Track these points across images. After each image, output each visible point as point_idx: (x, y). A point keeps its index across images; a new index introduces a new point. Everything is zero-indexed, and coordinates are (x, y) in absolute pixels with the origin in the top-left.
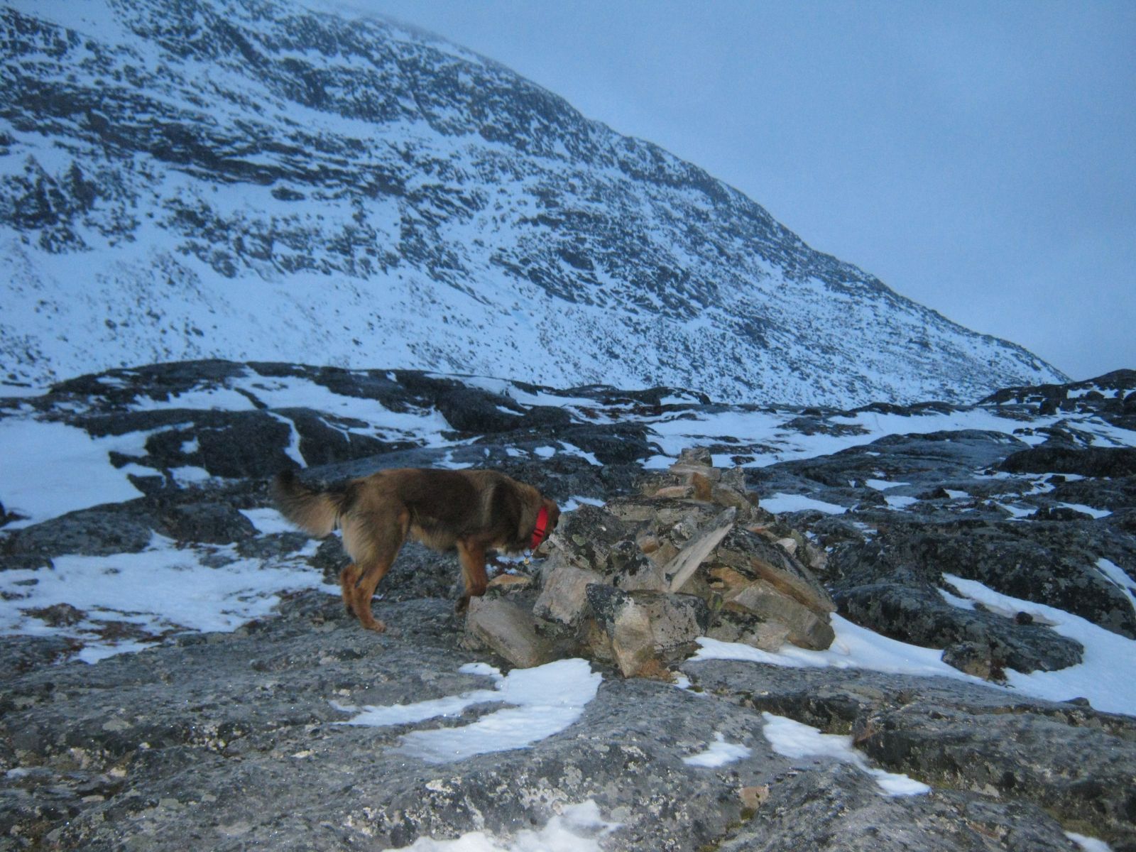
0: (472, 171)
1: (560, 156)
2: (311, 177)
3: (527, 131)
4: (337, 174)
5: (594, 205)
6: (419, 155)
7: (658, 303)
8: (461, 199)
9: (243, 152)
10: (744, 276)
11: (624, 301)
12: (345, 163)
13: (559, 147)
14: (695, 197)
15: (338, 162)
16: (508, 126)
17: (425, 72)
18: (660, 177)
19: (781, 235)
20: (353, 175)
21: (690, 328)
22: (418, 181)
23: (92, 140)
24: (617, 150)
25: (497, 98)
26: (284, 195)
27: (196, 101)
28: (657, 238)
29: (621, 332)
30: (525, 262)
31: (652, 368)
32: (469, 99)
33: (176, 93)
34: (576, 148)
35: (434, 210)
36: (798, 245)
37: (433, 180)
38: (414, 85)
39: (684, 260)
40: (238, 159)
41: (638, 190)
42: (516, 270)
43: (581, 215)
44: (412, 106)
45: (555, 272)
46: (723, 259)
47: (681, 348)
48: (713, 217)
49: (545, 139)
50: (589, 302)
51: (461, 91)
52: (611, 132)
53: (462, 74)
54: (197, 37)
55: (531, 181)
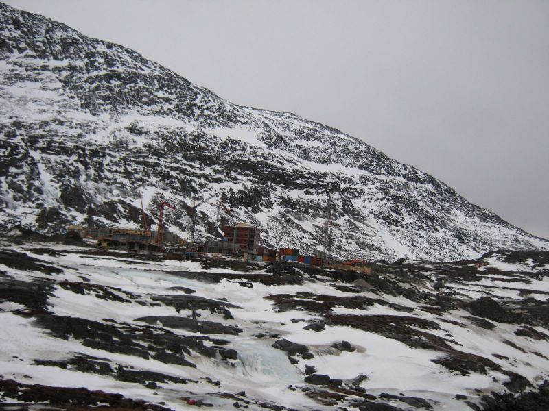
0: (358, 181)
1: (384, 174)
2: (315, 187)
3: (373, 166)
4: (321, 185)
5: (399, 192)
6: (341, 176)
8: (357, 192)
9: (295, 179)
10: (451, 217)
11: (415, 227)
12: (323, 182)
13: (383, 171)
14: (429, 186)
15: (321, 181)
17: (339, 146)
18: (417, 180)
19: (460, 199)
20: (325, 185)
21: (437, 236)
22: (343, 186)
23: (257, 178)
24: (401, 170)
25: (362, 154)
26: (308, 193)
27: (281, 164)
28: (421, 203)
29: (415, 237)
30: (381, 213)
31: (427, 250)
32: (353, 155)
33: (275, 161)
34: (388, 170)
35: (349, 195)
36: (466, 203)
37: (347, 186)
38: (335, 151)
39: (432, 212)
40: (294, 182)
41: (412, 185)
42: (378, 217)
43: (396, 197)
44: (336, 159)
45: (391, 217)
46: (443, 211)
47: (436, 243)
48: (437, 194)
49: (379, 168)
50: (403, 227)
51: (351, 152)
52: (398, 163)
53: (350, 146)
54: (274, 140)
55: (378, 184)
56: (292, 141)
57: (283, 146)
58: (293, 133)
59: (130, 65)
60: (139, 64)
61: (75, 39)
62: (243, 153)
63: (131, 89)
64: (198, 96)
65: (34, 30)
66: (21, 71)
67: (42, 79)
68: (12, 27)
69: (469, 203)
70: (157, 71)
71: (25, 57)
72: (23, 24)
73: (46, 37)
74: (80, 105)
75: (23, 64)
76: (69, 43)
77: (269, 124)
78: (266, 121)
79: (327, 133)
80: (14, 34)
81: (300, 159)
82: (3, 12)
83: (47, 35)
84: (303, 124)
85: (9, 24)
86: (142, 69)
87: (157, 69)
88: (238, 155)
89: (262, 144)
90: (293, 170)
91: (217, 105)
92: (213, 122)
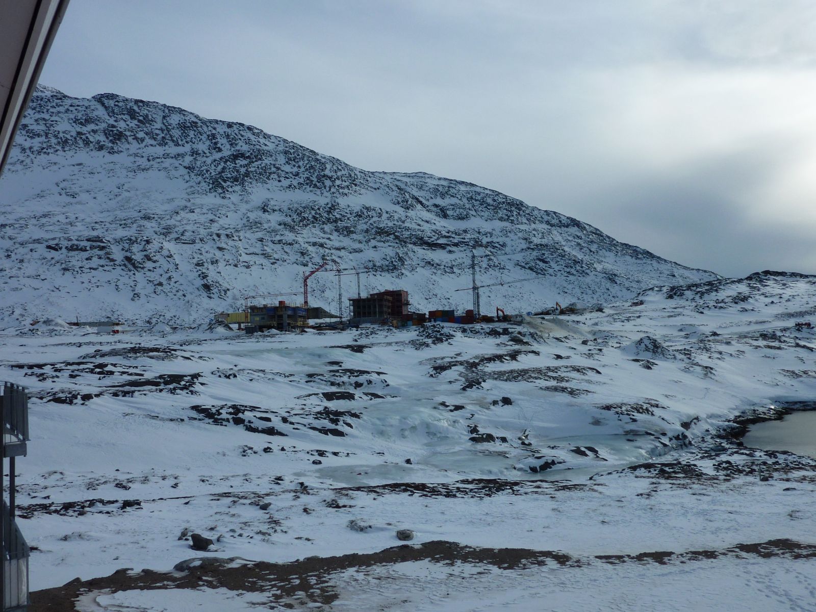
0: (500, 234)
1: (526, 223)
2: (456, 245)
3: (513, 216)
4: (463, 242)
5: (543, 240)
6: (482, 231)
7: (575, 273)
9: (436, 240)
10: (601, 259)
11: (563, 273)
12: (464, 238)
13: (525, 220)
14: (574, 230)
15: (462, 238)
16: (507, 215)
17: (476, 200)
18: (561, 225)
19: (607, 239)
20: (467, 242)
21: (588, 280)
22: (485, 240)
23: (397, 243)
24: (543, 217)
25: (501, 206)
26: (450, 252)
27: (419, 225)
28: (566, 249)
29: (565, 284)
30: (526, 264)
31: (579, 295)
32: (492, 208)
33: (413, 224)
34: (530, 219)
35: (492, 250)
36: (614, 242)
37: (489, 240)
38: (473, 206)
39: (580, 256)
40: (435, 242)
41: (555, 231)
42: (525, 268)
43: (541, 245)
44: (474, 213)
45: (537, 266)
46: (592, 253)
47: (587, 287)
48: (583, 237)
49: (520, 217)
50: (551, 275)
51: (489, 205)
52: (540, 210)
53: (488, 199)
54: (409, 203)
55: (520, 235)
56: (428, 200)
57: (419, 206)
58: (428, 192)
59: (254, 143)
60: (262, 141)
61: (194, 122)
62: (380, 219)
63: (258, 167)
64: (327, 166)
65: (150, 117)
66: (143, 162)
67: (166, 168)
68: (127, 117)
69: (617, 242)
70: (282, 145)
71: (145, 147)
72: (138, 113)
73: (164, 124)
74: (208, 191)
75: (143, 155)
76: (188, 127)
77: (403, 186)
78: (399, 184)
79: (463, 188)
80: (131, 125)
81: (438, 219)
82: (117, 103)
83: (165, 121)
84: (436, 182)
85: (124, 114)
86: (266, 145)
87: (282, 143)
88: (375, 222)
89: (398, 208)
90: (432, 230)
91: (347, 174)
92: (346, 191)
